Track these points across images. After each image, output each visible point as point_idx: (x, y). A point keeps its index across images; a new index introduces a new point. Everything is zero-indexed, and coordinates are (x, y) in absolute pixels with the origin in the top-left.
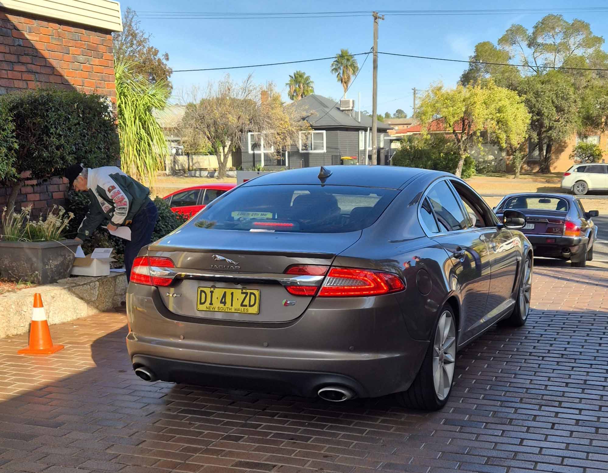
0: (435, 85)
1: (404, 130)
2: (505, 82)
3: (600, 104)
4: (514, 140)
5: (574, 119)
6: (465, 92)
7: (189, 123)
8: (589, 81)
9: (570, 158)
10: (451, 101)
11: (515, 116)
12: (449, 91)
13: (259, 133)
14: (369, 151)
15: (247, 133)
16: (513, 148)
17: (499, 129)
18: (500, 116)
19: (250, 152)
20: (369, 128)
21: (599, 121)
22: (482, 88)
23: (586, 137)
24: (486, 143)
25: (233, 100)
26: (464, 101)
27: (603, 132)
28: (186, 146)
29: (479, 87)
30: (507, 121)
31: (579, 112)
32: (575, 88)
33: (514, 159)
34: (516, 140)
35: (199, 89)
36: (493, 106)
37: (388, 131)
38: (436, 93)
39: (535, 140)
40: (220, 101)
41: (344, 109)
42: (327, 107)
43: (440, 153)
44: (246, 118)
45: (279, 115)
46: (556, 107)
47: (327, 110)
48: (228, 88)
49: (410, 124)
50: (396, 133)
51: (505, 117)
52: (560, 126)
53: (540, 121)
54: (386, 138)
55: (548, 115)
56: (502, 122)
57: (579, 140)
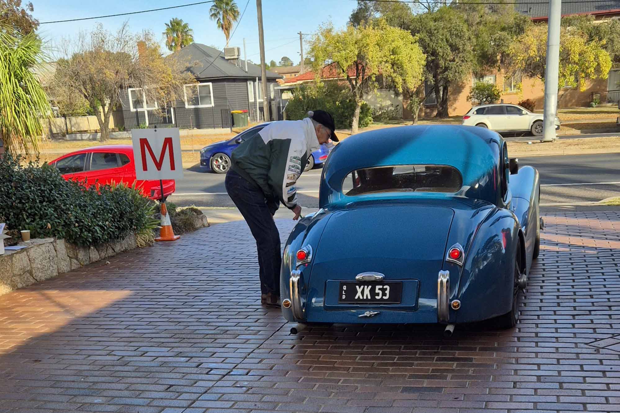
0: (324, 28)
1: (292, 79)
2: (397, 21)
3: (495, 40)
4: (410, 83)
5: (468, 58)
6: (357, 34)
7: (62, 81)
8: (482, 17)
9: (468, 100)
10: (342, 43)
11: (410, 57)
12: (340, 33)
13: (141, 89)
14: (259, 104)
15: (128, 89)
16: (409, 92)
17: (394, 72)
18: (395, 58)
19: (133, 110)
20: (257, 78)
21: (495, 59)
22: (374, 29)
23: (482, 76)
24: (381, 88)
25: (109, 53)
26: (356, 43)
27: (499, 70)
28: (61, 107)
29: (371, 28)
30: (401, 63)
31: (474, 50)
32: (469, 25)
33: (411, 104)
34: (413, 84)
35: (69, 42)
36: (386, 47)
37: (277, 80)
38: (327, 36)
39: (431, 82)
40: (95, 55)
41: (229, 58)
42: (211, 57)
43: (334, 102)
44: (125, 72)
45: (160, 67)
46: (450, 46)
47: (212, 60)
48: (102, 39)
49: (298, 72)
50: (286, 82)
51: (400, 58)
52: (455, 66)
53: (435, 62)
54: (276, 88)
55: (443, 55)
56: (397, 64)
57: (476, 81)
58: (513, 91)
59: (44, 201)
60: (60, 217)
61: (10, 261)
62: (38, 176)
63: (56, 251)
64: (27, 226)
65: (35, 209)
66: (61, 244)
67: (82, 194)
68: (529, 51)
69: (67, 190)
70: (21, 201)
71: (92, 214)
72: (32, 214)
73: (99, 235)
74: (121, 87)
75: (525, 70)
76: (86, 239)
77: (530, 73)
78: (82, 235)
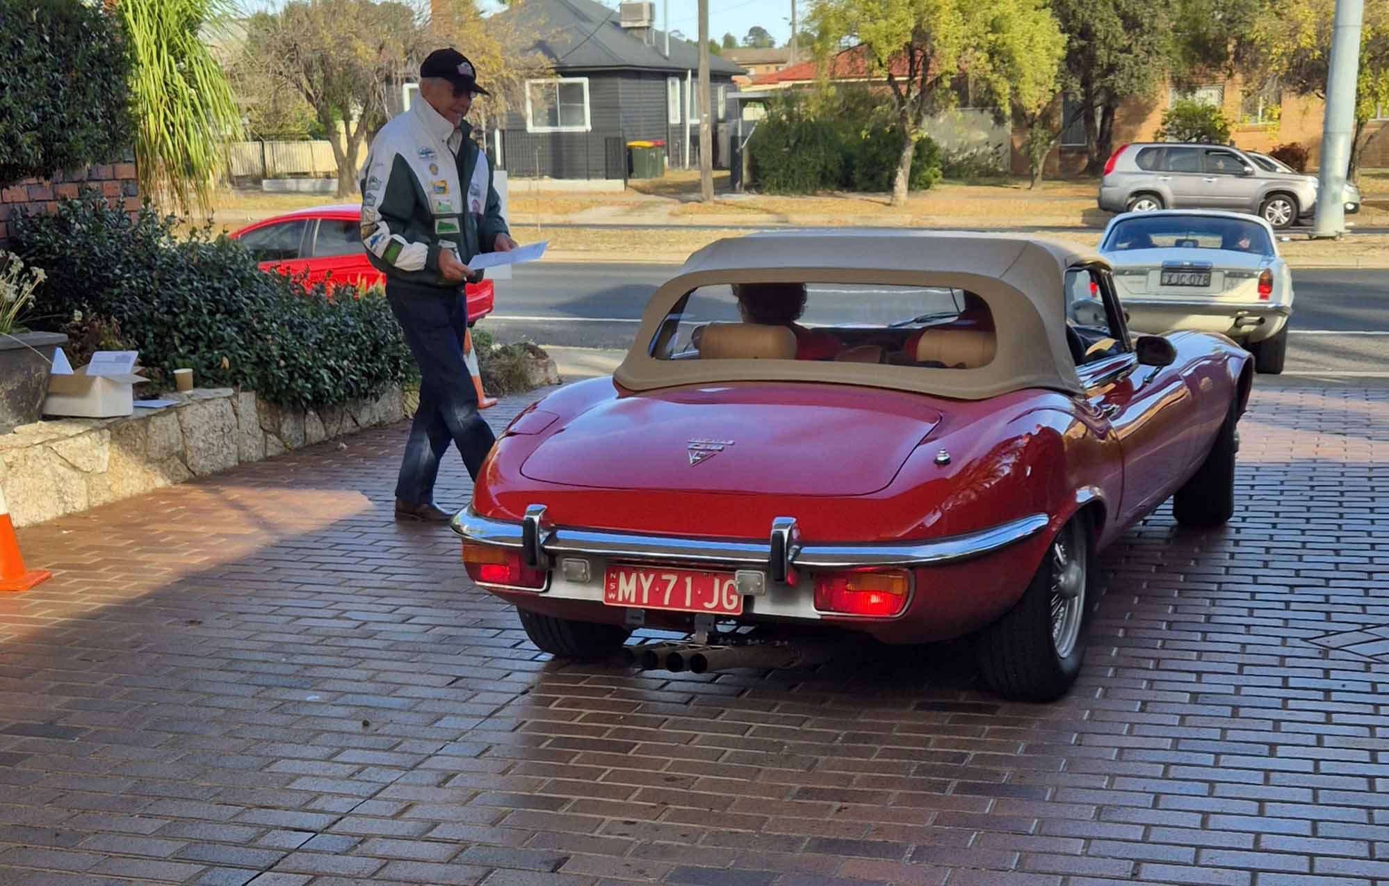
1: (772, 76)
3: (1224, 10)
4: (1029, 97)
5: (1162, 47)
7: (260, 60)
9: (1156, 139)
10: (880, 3)
11: (1031, 40)
14: (691, 128)
15: (403, 84)
16: (1027, 115)
17: (993, 71)
18: (996, 40)
20: (690, 72)
21: (1222, 50)
23: (1192, 89)
24: (964, 105)
25: (365, 4)
26: (912, 3)
27: (1230, 76)
28: (255, 119)
30: (1010, 51)
31: (1175, 30)
33: (1029, 143)
34: (1034, 98)
36: (978, 15)
37: (734, 78)
39: (1076, 96)
40: (334, 7)
41: (629, 24)
42: (590, 21)
43: (857, 132)
44: (398, 48)
45: (476, 39)
46: (1123, 18)
47: (590, 28)
49: (784, 62)
50: (754, 84)
51: (1009, 41)
52: (1132, 63)
53: (1087, 52)
54: (731, 95)
55: (1106, 38)
56: (1000, 53)
57: (1177, 97)
58: (1260, 123)
59: (218, 311)
60: (249, 346)
61: (143, 430)
62: (209, 260)
63: (236, 415)
64: (179, 361)
65: (198, 326)
66: (248, 402)
67: (297, 300)
68: (1298, 36)
69: (266, 292)
70: (170, 307)
71: (315, 343)
72: (192, 337)
73: (327, 387)
74: (388, 80)
75: (1287, 79)
76: (299, 393)
77: (1300, 85)
78: (293, 385)
